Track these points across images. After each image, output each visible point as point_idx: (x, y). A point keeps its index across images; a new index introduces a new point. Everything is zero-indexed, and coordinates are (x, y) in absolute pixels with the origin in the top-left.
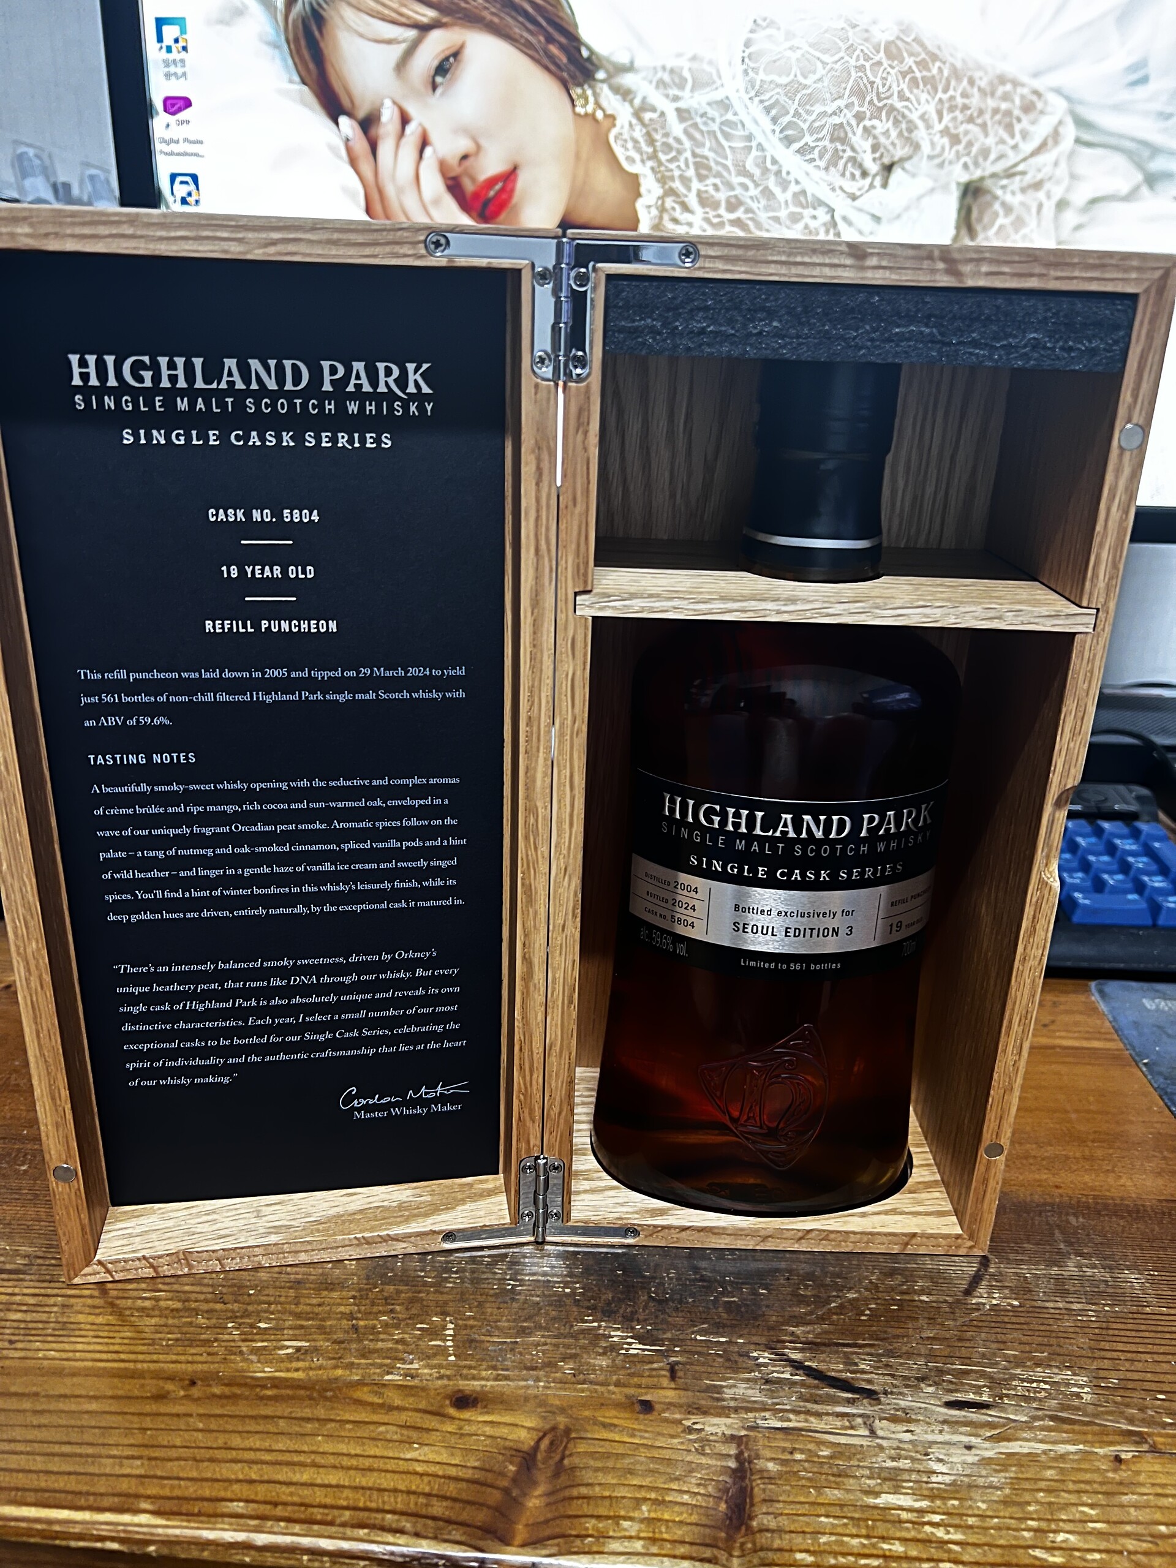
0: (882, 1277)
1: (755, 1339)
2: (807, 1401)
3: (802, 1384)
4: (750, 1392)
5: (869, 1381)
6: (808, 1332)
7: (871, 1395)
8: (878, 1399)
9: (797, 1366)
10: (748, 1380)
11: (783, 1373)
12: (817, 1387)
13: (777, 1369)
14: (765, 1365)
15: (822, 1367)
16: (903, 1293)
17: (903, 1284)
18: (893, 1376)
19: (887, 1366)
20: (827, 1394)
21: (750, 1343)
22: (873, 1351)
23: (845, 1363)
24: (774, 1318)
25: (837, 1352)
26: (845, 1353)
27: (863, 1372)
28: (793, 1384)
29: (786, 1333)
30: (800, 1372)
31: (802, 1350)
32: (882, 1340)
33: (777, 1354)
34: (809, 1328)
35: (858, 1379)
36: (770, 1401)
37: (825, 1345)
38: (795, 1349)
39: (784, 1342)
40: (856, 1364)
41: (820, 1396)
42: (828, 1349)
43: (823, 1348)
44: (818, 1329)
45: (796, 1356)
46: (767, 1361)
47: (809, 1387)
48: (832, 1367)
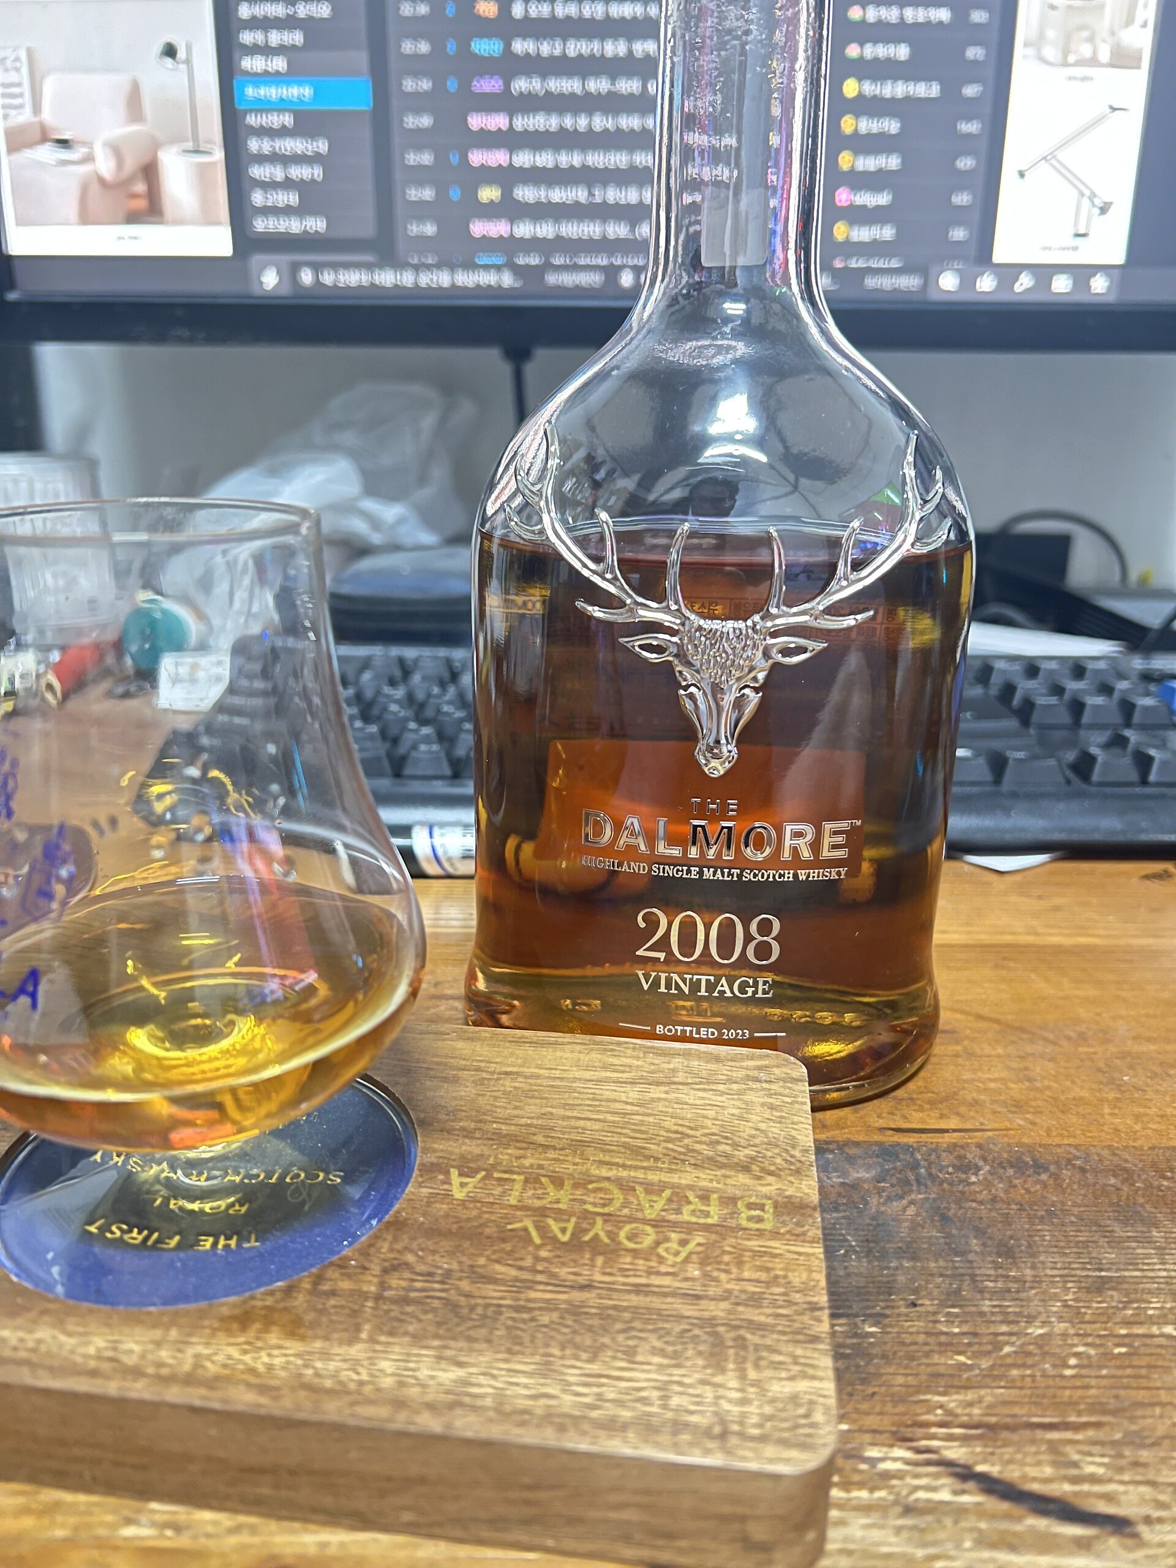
0: (1083, 1295)
1: (871, 1421)
2: (993, 1546)
3: (979, 1511)
4: (876, 1534)
5: (1109, 1498)
6: (970, 1404)
7: (1119, 1525)
8: (1136, 1536)
9: (964, 1474)
10: (865, 1509)
11: (934, 1489)
12: (1008, 1517)
13: (923, 1481)
14: (899, 1475)
15: (1013, 1474)
16: (1127, 1323)
17: (1126, 1305)
18: (1152, 1484)
19: (1136, 1464)
20: (1032, 1530)
21: (861, 1430)
22: (1100, 1435)
23: (1055, 1464)
24: (900, 1380)
25: (1033, 1442)
26: (1050, 1442)
27: (1093, 1479)
28: (960, 1512)
29: (931, 1408)
30: (971, 1485)
31: (965, 1440)
32: (1114, 1413)
33: (918, 1451)
34: (970, 1396)
35: (1088, 1494)
36: (920, 1553)
37: (1007, 1427)
38: (950, 1438)
39: (927, 1425)
40: (1075, 1465)
41: (1015, 1534)
42: (1015, 1437)
43: (1005, 1434)
44: (988, 1396)
45: (955, 1452)
46: (898, 1466)
47: (992, 1516)
48: (1032, 1472)
